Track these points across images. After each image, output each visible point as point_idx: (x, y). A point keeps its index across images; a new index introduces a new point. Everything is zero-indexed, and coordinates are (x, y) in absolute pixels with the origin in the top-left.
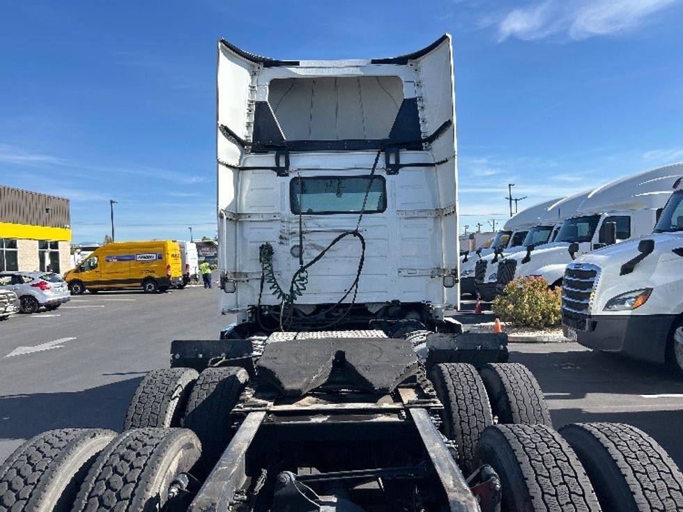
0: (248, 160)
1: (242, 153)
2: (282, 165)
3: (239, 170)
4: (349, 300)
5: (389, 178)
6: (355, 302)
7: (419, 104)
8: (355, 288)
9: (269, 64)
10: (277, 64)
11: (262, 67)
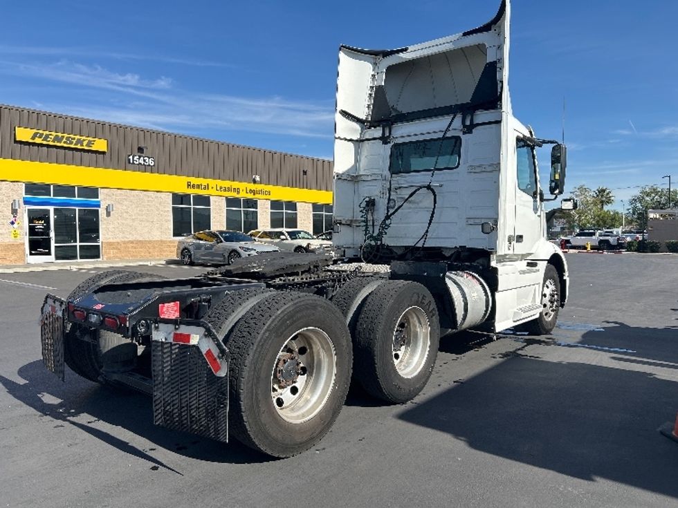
0: (367, 133)
1: (362, 128)
2: (387, 134)
3: (358, 142)
4: (420, 245)
5: (464, 138)
6: (425, 246)
7: (498, 65)
9: (386, 54)
10: (392, 53)
11: (381, 58)
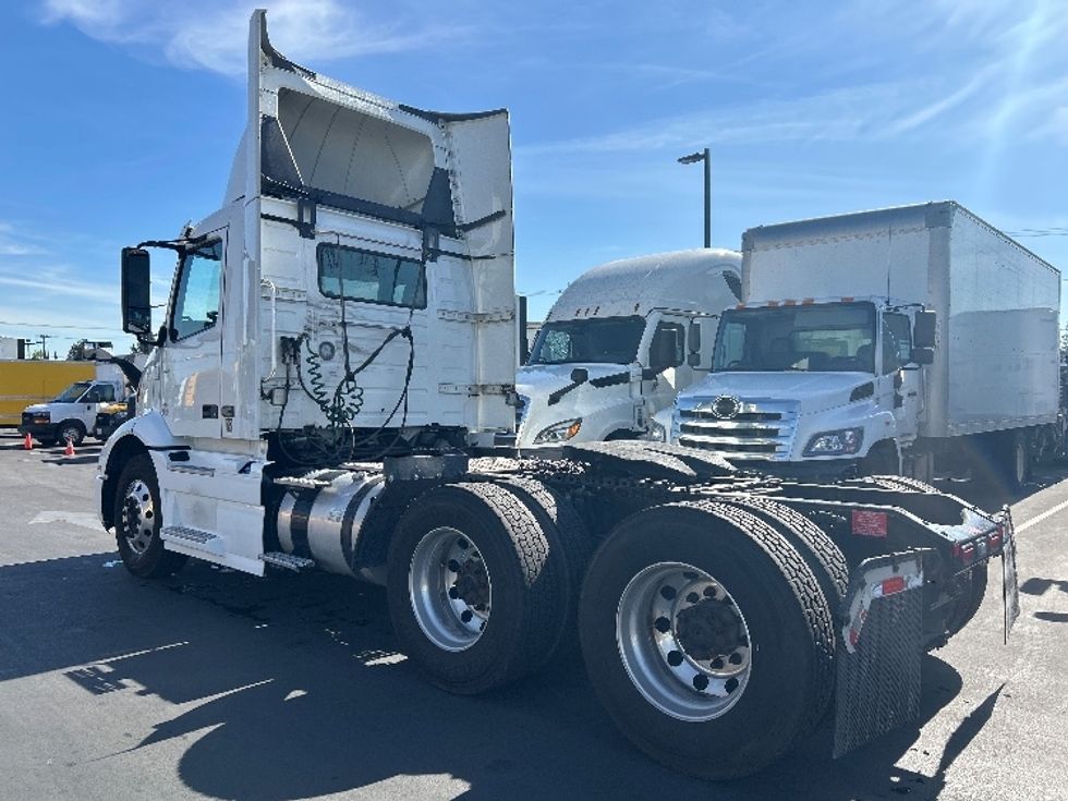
2: (307, 220)
5: (428, 265)
7: (451, 179)
8: (403, 401)
11: (270, 65)
